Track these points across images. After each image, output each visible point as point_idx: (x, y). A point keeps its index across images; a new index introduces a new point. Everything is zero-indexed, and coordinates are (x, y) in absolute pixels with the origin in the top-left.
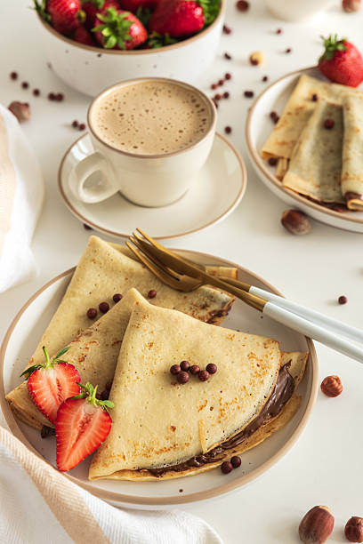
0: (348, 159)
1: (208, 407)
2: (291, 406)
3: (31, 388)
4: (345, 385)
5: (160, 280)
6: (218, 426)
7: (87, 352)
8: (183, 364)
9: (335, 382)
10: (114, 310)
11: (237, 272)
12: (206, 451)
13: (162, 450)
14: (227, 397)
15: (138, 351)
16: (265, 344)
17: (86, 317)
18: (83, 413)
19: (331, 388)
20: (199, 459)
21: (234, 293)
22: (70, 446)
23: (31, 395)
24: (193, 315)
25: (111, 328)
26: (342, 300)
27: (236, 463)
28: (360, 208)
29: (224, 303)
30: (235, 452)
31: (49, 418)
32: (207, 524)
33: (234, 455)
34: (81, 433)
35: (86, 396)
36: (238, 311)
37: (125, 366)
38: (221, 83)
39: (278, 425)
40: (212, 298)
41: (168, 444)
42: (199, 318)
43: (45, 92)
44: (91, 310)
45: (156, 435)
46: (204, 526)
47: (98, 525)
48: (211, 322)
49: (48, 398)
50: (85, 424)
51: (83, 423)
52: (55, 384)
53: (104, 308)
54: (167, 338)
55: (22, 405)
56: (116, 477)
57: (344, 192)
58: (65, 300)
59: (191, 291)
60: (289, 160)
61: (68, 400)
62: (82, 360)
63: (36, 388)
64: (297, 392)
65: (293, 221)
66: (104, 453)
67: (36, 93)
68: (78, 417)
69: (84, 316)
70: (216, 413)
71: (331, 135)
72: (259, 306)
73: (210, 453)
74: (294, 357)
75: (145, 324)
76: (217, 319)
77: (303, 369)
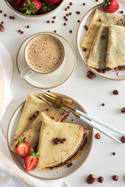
0: (108, 55)
1: (64, 151)
2: (86, 146)
6: (66, 155)
8: (57, 138)
11: (72, 101)
12: (63, 162)
13: (52, 163)
14: (69, 147)
15: (45, 135)
16: (80, 128)
18: (31, 158)
20: (61, 164)
25: (37, 126)
26: (103, 105)
27: (71, 164)
29: (69, 112)
30: (71, 161)
34: (31, 163)
37: (41, 141)
38: (68, 7)
39: (82, 153)
40: (65, 111)
41: (54, 161)
43: (8, 15)
45: (50, 160)
50: (32, 161)
52: (23, 148)
53: (34, 116)
54: (52, 130)
57: (106, 67)
59: (59, 108)
60: (90, 50)
62: (29, 137)
64: (88, 141)
67: (5, 15)
69: (29, 119)
70: (66, 152)
72: (78, 116)
73: (65, 163)
74: (87, 132)
77: (90, 135)
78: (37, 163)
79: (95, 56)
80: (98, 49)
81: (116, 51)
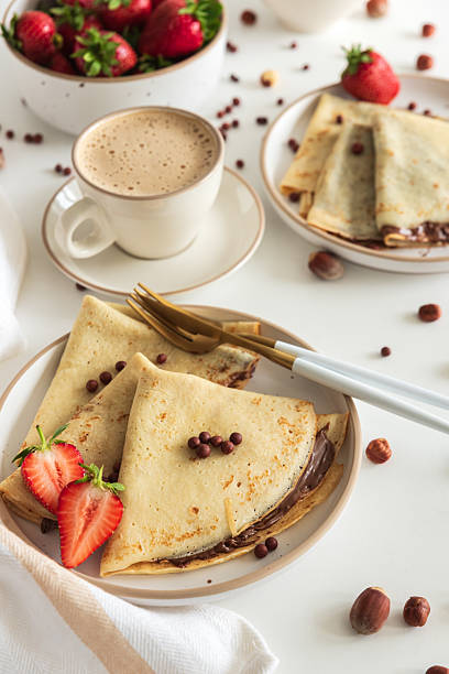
0: (382, 188)
1: (235, 483)
2: (332, 475)
3: (25, 475)
4: (394, 449)
5: (170, 342)
6: (248, 504)
7: (90, 429)
8: (202, 435)
9: (382, 445)
10: (117, 380)
11: (259, 327)
12: (235, 533)
13: (184, 536)
14: (256, 470)
15: (149, 424)
16: (297, 407)
17: (86, 391)
18: (88, 498)
19: (377, 454)
20: (227, 544)
21: (258, 351)
22: (75, 538)
23: (27, 483)
24: (211, 379)
25: (115, 401)
26: (385, 352)
27: (271, 545)
28: (400, 244)
29: (246, 364)
30: (269, 533)
31: (49, 508)
32: (242, 618)
33: (268, 536)
34: (88, 523)
35: (90, 479)
36: (264, 372)
37: (134, 443)
38: (228, 110)
39: (318, 499)
40: (232, 358)
41: (191, 529)
42: (219, 383)
43: (20, 133)
44: (90, 381)
45: (176, 519)
46: (240, 621)
47: (114, 626)
48: (232, 386)
49: (47, 486)
50: (92, 512)
51: (89, 510)
52: (53, 468)
53: (106, 379)
54: (182, 407)
55: (17, 496)
56: (132, 571)
57: (379, 226)
58: (60, 373)
59: (207, 352)
60: (313, 194)
61: (70, 484)
62: (83, 440)
63: (31, 474)
64: (338, 460)
65: (322, 264)
66: (116, 544)
67: (10, 135)
68: (83, 503)
69: (83, 390)
70: (244, 489)
71: (361, 161)
72: (287, 364)
73: (241, 536)
74: (332, 419)
75: (155, 393)
76: (240, 383)
77: (344, 432)
78: (113, 525)
79: (332, 201)
80: (341, 184)
81: (408, 180)
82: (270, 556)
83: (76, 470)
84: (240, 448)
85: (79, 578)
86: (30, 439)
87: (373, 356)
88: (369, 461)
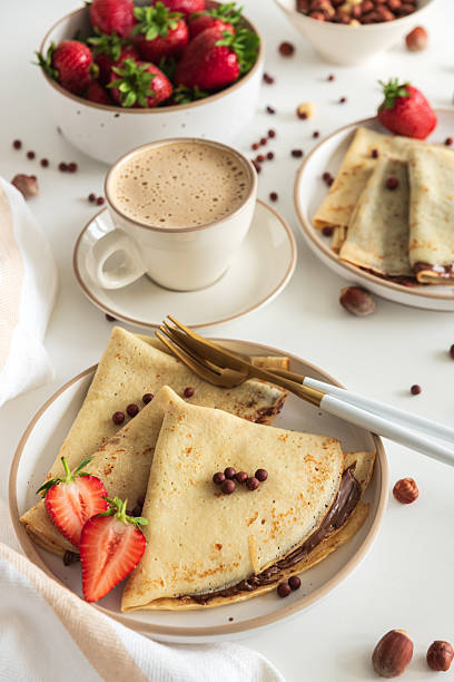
0: (415, 224)
1: (259, 521)
2: (358, 515)
3: (49, 506)
4: (422, 489)
5: (197, 376)
6: (272, 542)
7: (115, 462)
8: (227, 471)
9: (409, 485)
10: (145, 413)
11: (288, 362)
12: (258, 571)
13: (206, 573)
14: (280, 508)
15: (174, 458)
16: (324, 444)
17: (112, 423)
18: (111, 532)
19: (404, 493)
20: (250, 582)
21: (286, 387)
22: (97, 572)
23: (50, 515)
24: (238, 415)
25: (141, 434)
26: (415, 390)
27: (294, 584)
28: (433, 281)
29: (274, 399)
30: (292, 571)
31: (72, 541)
32: (264, 658)
33: (292, 575)
34: (110, 556)
35: (114, 512)
36: (292, 408)
37: (159, 477)
38: (263, 142)
39: (343, 538)
40: (260, 394)
41: (213, 566)
42: (246, 418)
43: (55, 161)
44: (117, 414)
45: (199, 555)
46: (261, 660)
47: (133, 662)
48: (259, 421)
49: (70, 518)
50: (114, 546)
51: (112, 544)
52: (77, 500)
53: (132, 411)
54: (208, 442)
55: (40, 528)
56: (154, 607)
57: (412, 263)
58: (87, 404)
59: (235, 386)
60: (346, 228)
61: (94, 518)
62: (108, 472)
63: (55, 506)
64: (364, 499)
65: (354, 300)
66: (138, 579)
67: (45, 163)
68: (106, 537)
69: (109, 421)
70: (268, 527)
71: (396, 196)
72: (315, 400)
73: (264, 574)
74: (359, 458)
75: (181, 427)
76: (267, 418)
77: (370, 471)
78: (135, 559)
79: (365, 236)
80: (374, 219)
81: (442, 215)
82: (293, 595)
83: (99, 502)
84: (265, 484)
85: (98, 612)
86: (55, 470)
87: (403, 395)
88: (395, 501)
